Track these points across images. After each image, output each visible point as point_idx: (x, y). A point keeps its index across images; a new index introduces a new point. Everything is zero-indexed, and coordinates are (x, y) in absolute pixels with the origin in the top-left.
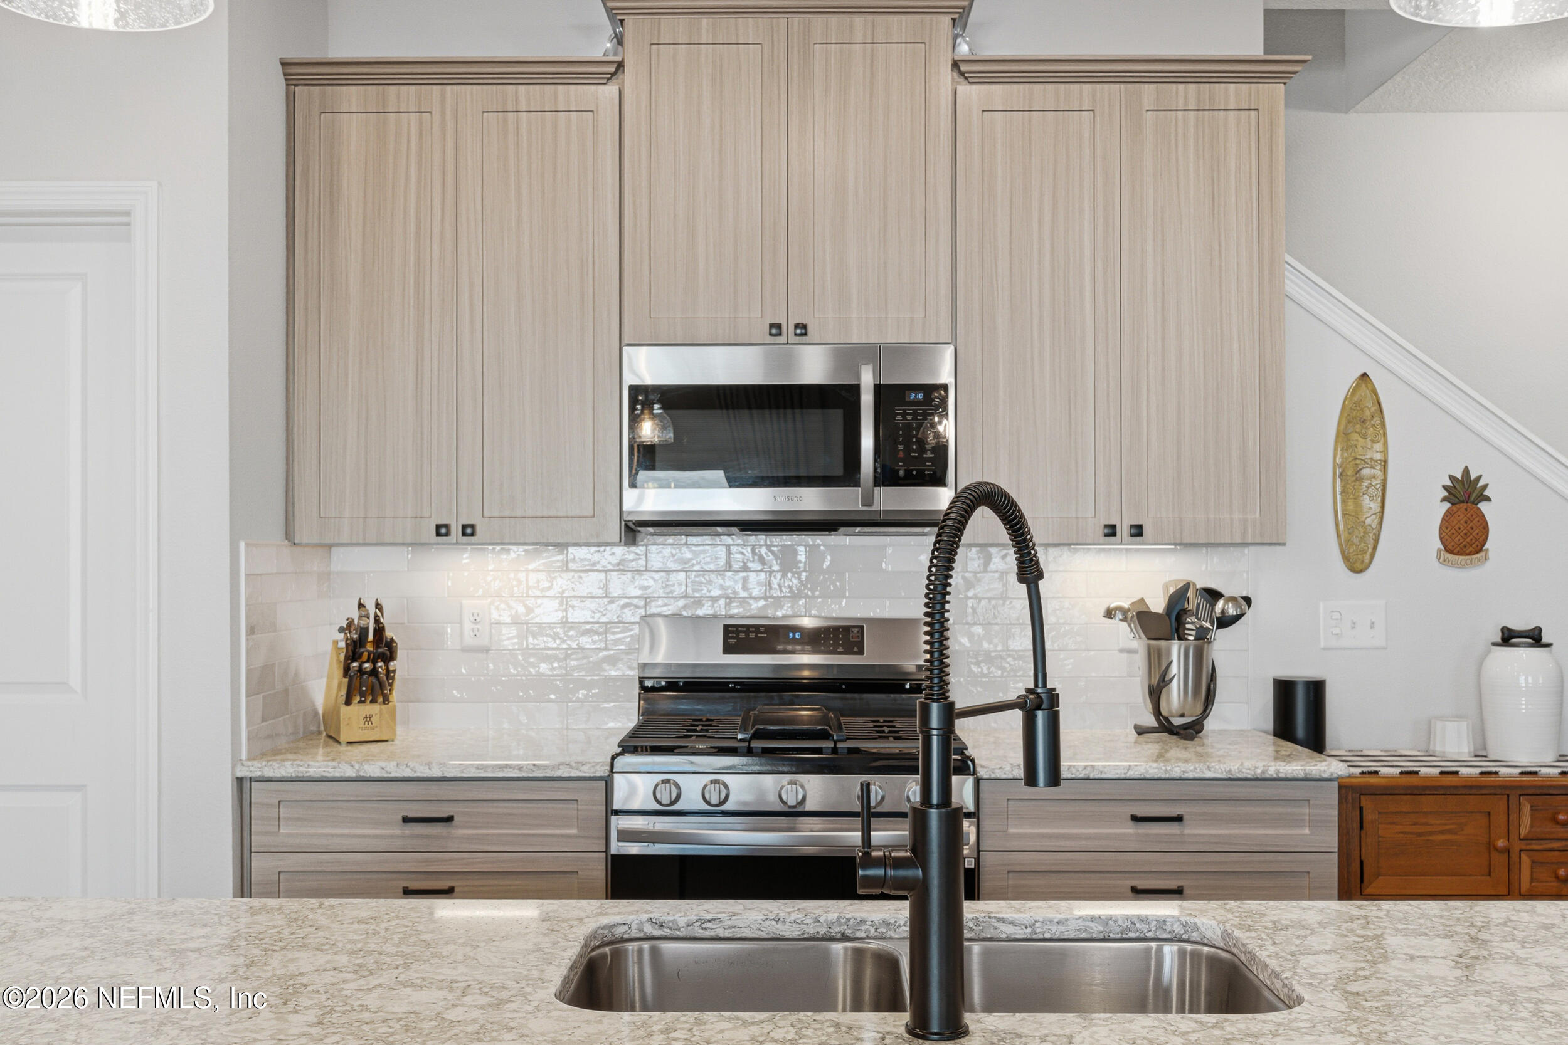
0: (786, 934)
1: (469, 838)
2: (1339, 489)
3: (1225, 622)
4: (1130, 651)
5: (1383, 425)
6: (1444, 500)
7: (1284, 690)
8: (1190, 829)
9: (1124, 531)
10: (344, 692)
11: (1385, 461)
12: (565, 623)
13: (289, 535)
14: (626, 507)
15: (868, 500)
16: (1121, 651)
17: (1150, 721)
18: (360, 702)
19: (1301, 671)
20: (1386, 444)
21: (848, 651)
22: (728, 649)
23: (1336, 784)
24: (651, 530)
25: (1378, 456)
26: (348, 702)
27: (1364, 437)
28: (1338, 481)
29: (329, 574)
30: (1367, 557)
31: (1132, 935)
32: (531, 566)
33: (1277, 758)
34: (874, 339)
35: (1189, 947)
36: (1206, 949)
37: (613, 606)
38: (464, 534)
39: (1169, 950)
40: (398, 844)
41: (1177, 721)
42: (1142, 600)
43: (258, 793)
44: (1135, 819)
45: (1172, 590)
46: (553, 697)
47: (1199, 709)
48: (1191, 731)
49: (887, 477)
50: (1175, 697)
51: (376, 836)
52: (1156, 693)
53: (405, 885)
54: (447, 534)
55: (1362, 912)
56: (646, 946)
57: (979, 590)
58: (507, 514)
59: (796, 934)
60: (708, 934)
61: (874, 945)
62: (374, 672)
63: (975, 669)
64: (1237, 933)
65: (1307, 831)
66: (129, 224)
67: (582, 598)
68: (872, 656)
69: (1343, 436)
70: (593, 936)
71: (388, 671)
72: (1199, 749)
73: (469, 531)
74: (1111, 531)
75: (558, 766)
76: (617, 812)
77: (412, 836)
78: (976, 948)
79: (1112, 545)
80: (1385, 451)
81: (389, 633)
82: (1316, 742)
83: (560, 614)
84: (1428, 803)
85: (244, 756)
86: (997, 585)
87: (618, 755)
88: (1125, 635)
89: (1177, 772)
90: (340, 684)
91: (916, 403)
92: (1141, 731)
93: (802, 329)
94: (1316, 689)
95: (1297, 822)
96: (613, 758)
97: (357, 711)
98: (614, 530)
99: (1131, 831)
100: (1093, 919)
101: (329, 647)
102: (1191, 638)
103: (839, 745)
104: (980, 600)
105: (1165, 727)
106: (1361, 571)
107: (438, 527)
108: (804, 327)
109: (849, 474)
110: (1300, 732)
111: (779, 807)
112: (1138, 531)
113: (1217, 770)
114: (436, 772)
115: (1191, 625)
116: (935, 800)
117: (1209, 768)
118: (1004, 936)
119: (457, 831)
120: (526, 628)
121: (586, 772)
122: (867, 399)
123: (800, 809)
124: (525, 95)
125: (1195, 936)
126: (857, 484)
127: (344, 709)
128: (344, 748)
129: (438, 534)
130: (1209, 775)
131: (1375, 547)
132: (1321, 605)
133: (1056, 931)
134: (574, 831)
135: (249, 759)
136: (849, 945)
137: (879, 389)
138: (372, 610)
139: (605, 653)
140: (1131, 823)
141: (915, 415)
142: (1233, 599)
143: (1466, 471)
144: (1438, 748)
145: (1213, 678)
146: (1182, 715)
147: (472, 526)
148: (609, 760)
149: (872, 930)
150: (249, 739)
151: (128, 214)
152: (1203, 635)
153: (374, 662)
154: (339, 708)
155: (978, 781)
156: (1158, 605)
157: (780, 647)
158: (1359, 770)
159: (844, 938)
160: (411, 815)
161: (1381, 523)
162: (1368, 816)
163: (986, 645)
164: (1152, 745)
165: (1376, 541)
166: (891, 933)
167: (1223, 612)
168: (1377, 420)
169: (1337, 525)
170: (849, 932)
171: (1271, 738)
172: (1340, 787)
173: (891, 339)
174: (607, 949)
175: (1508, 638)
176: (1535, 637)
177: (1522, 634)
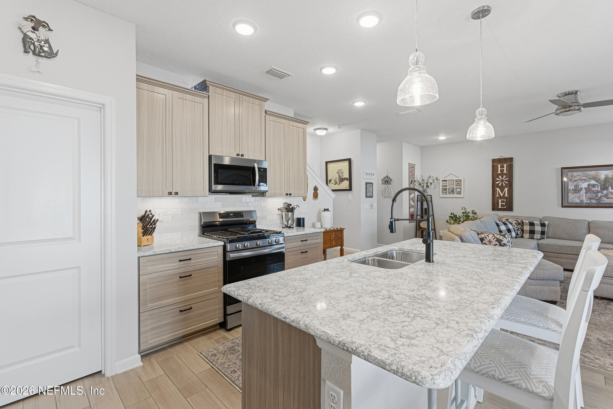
1: (195, 262)
8: (308, 242)
15: (256, 188)
18: (147, 235)
21: (241, 217)
22: (220, 218)
23: (323, 232)
26: (143, 236)
40: (179, 267)
43: (142, 260)
44: (301, 241)
48: (293, 227)
51: (173, 266)
53: (180, 276)
54: (171, 194)
58: (184, 190)
66: (101, 107)
68: (245, 217)
73: (176, 193)
74: (287, 195)
76: (228, 252)
77: (181, 264)
91: (262, 171)
95: (319, 239)
97: (146, 237)
98: (207, 194)
107: (169, 193)
108: (243, 155)
119: (192, 261)
124: (188, 97)
126: (254, 186)
127: (143, 238)
134: (217, 257)
140: (301, 242)
141: (262, 173)
157: (229, 217)
160: (181, 259)
173: (256, 159)
175: (325, 210)
176: (328, 210)
177: (326, 209)
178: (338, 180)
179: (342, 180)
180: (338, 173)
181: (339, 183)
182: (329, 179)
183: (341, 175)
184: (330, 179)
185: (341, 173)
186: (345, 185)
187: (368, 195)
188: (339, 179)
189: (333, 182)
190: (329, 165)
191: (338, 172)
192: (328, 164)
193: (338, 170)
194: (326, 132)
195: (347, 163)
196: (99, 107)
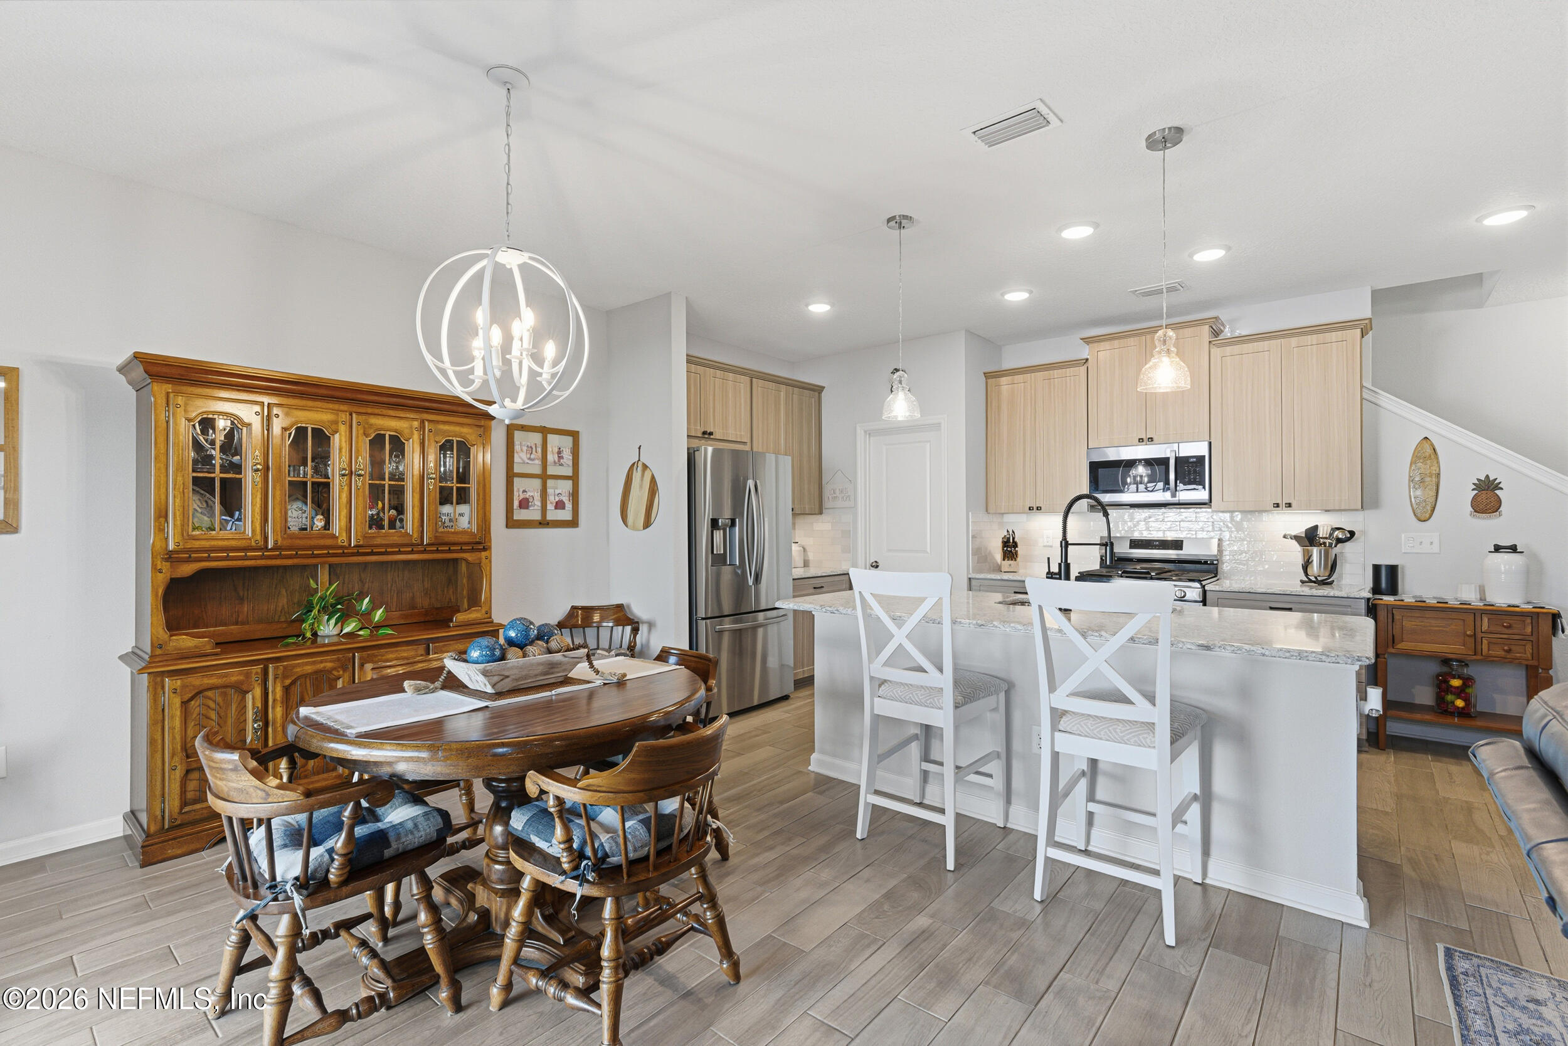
2: (1411, 486)
4: (1296, 551)
6: (1474, 489)
7: (1377, 569)
9: (1283, 505)
10: (1002, 556)
11: (1440, 474)
13: (987, 511)
15: (1173, 495)
16: (1291, 551)
17: (1303, 577)
19: (1389, 561)
20: (1439, 467)
21: (1178, 549)
22: (1131, 547)
25: (1435, 472)
26: (1004, 560)
27: (1426, 464)
28: (1411, 482)
30: (1428, 515)
38: (1037, 509)
41: (1317, 579)
43: (973, 582)
47: (1328, 574)
48: (1326, 582)
50: (1315, 569)
52: (1306, 567)
54: (1032, 510)
58: (1051, 503)
62: (1012, 551)
66: (940, 426)
68: (1187, 550)
69: (1414, 464)
71: (1016, 551)
73: (1040, 509)
74: (1277, 505)
79: (1277, 511)
80: (1439, 470)
81: (1017, 540)
82: (1393, 590)
84: (1428, 614)
85: (971, 571)
88: (1292, 544)
90: (1001, 554)
91: (1192, 462)
92: (1303, 582)
93: (1151, 439)
94: (1393, 570)
97: (1007, 563)
101: (998, 543)
102: (1322, 546)
105: (1311, 580)
106: (1424, 521)
107: (1029, 508)
109: (1167, 488)
112: (1288, 505)
115: (1322, 540)
122: (1172, 460)
124: (1056, 373)
126: (1169, 491)
128: (1002, 572)
129: (1030, 510)
131: (1432, 512)
132: (1403, 535)
135: (972, 573)
137: (1175, 458)
138: (1011, 533)
141: (1192, 466)
143: (1488, 477)
145: (1335, 562)
146: (1320, 576)
147: (1040, 507)
150: (972, 566)
151: (940, 424)
152: (1329, 545)
153: (1012, 548)
154: (1001, 561)
157: (1151, 547)
161: (1436, 502)
162: (1397, 617)
164: (1306, 586)
165: (1434, 508)
168: (1434, 456)
169: (1411, 501)
175: (1498, 548)
176: (1513, 549)
177: (1506, 547)
196: (937, 427)
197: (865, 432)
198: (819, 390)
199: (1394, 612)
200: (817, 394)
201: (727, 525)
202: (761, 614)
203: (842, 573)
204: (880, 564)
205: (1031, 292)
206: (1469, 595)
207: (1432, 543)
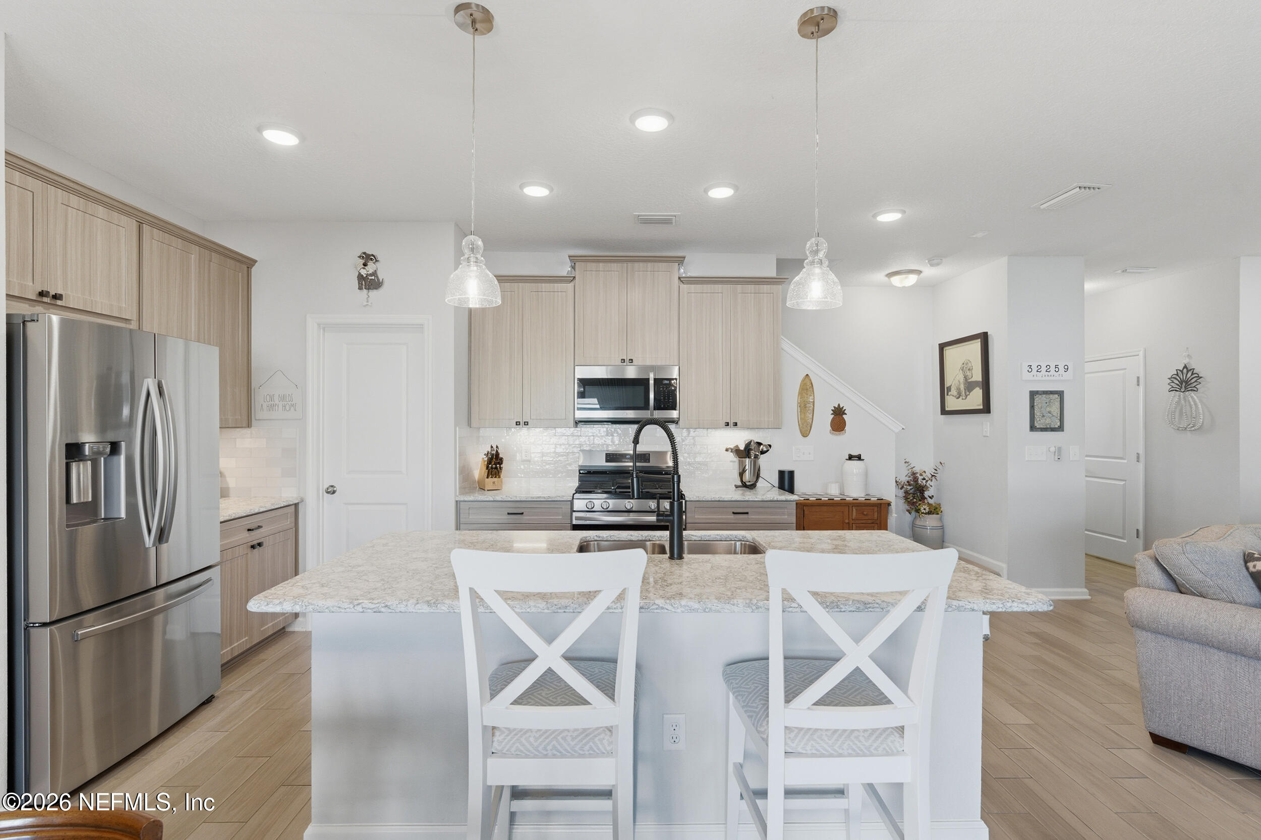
0: (634, 540)
2: (799, 411)
3: (763, 452)
4: (735, 462)
5: (813, 391)
6: (832, 414)
7: (781, 473)
8: (750, 516)
9: (731, 424)
10: (486, 474)
11: (814, 402)
12: (555, 452)
13: (469, 424)
14: (576, 416)
15: (652, 414)
16: (731, 462)
17: (740, 483)
18: (491, 477)
19: (786, 468)
20: (814, 396)
21: (645, 462)
22: (607, 461)
23: (795, 502)
24: (583, 423)
25: (812, 401)
26: (487, 478)
27: (807, 394)
28: (799, 408)
29: (479, 436)
30: (808, 433)
31: (728, 539)
32: (545, 434)
33: (779, 495)
34: (654, 364)
35: (743, 542)
36: (748, 543)
37: (570, 447)
38: (525, 425)
39: (738, 544)
40: (506, 521)
41: (748, 484)
42: (737, 446)
43: (462, 505)
44: (734, 513)
45: (747, 442)
46: (551, 476)
47: (755, 480)
48: (752, 486)
49: (658, 407)
50: (747, 477)
52: (741, 475)
54: (519, 425)
55: (790, 533)
56: (596, 543)
57: (687, 442)
58: (538, 418)
59: (636, 539)
60: (612, 539)
61: (658, 542)
62: (496, 468)
63: (685, 467)
64: (756, 538)
65: (786, 517)
66: (423, 328)
67: (561, 445)
68: (653, 463)
69: (800, 393)
70: (581, 539)
71: (500, 468)
72: (754, 492)
73: (526, 423)
74: (727, 424)
75: (556, 497)
76: (575, 511)
77: (511, 519)
78: (686, 543)
79: (728, 429)
80: (814, 399)
81: (501, 456)
82: (791, 490)
83: (554, 450)
84: (824, 509)
85: (458, 494)
86: (692, 441)
87: (575, 493)
88: (732, 456)
89: (747, 499)
90: (485, 471)
91: (665, 384)
92: (737, 487)
93: (631, 361)
94: (791, 473)
95: (783, 514)
96: (573, 495)
97: (490, 480)
98: (572, 423)
99: (732, 517)
100: (718, 535)
101: (481, 460)
102: (753, 458)
103: (643, 490)
104: (687, 445)
105: (744, 485)
106: (807, 436)
107: (516, 422)
108: (632, 360)
109: (646, 407)
110: (786, 486)
111: (625, 509)
112: (736, 424)
113: (759, 498)
114: (518, 499)
115: (752, 453)
116: (676, 500)
117: (756, 498)
118: (693, 540)
119: (525, 517)
120: (543, 454)
121: (565, 499)
122: (652, 382)
123: (631, 510)
124: (545, 286)
125: (745, 539)
126: (649, 410)
127: (486, 479)
128: (486, 492)
129: (517, 425)
130: (756, 500)
131: (810, 429)
132: (794, 447)
133: (707, 538)
134: (561, 517)
135: (459, 495)
136: (652, 542)
137: (655, 379)
138: (495, 448)
139: (567, 462)
140: (733, 515)
141: (666, 388)
142: (765, 445)
143: (839, 405)
144: (829, 492)
145: (759, 470)
146: (750, 482)
147: (527, 422)
148: (572, 495)
149: (657, 538)
150: (459, 488)
151: (423, 325)
152: (756, 457)
153: (496, 465)
154: (485, 479)
155: (686, 501)
156: (742, 448)
157: (623, 460)
158: (803, 499)
159: (650, 541)
160: (510, 512)
161: (812, 422)
162: (806, 512)
163: (688, 460)
164: (740, 491)
165: (811, 427)
166: (663, 539)
167: (762, 449)
168: (811, 389)
169: (799, 422)
170: (651, 539)
171: (778, 489)
172: (797, 504)
173: (659, 364)
174: (585, 543)
175: (851, 457)
176: (859, 458)
177: (855, 457)
178: (962, 387)
179: (970, 386)
180: (962, 370)
181: (965, 393)
182: (947, 384)
183: (968, 373)
184: (948, 386)
185: (969, 370)
186: (975, 399)
187: (1037, 425)
188: (965, 384)
189: (954, 392)
190: (948, 351)
191: (963, 368)
192: (945, 349)
193: (963, 364)
194: (918, 278)
195: (977, 345)
196: (420, 328)
197: (319, 325)
198: (250, 263)
199: (804, 509)
200: (245, 267)
201: (100, 453)
202: (161, 591)
203: (285, 504)
204: (338, 488)
205: (551, 190)
206: (834, 492)
207: (810, 454)
